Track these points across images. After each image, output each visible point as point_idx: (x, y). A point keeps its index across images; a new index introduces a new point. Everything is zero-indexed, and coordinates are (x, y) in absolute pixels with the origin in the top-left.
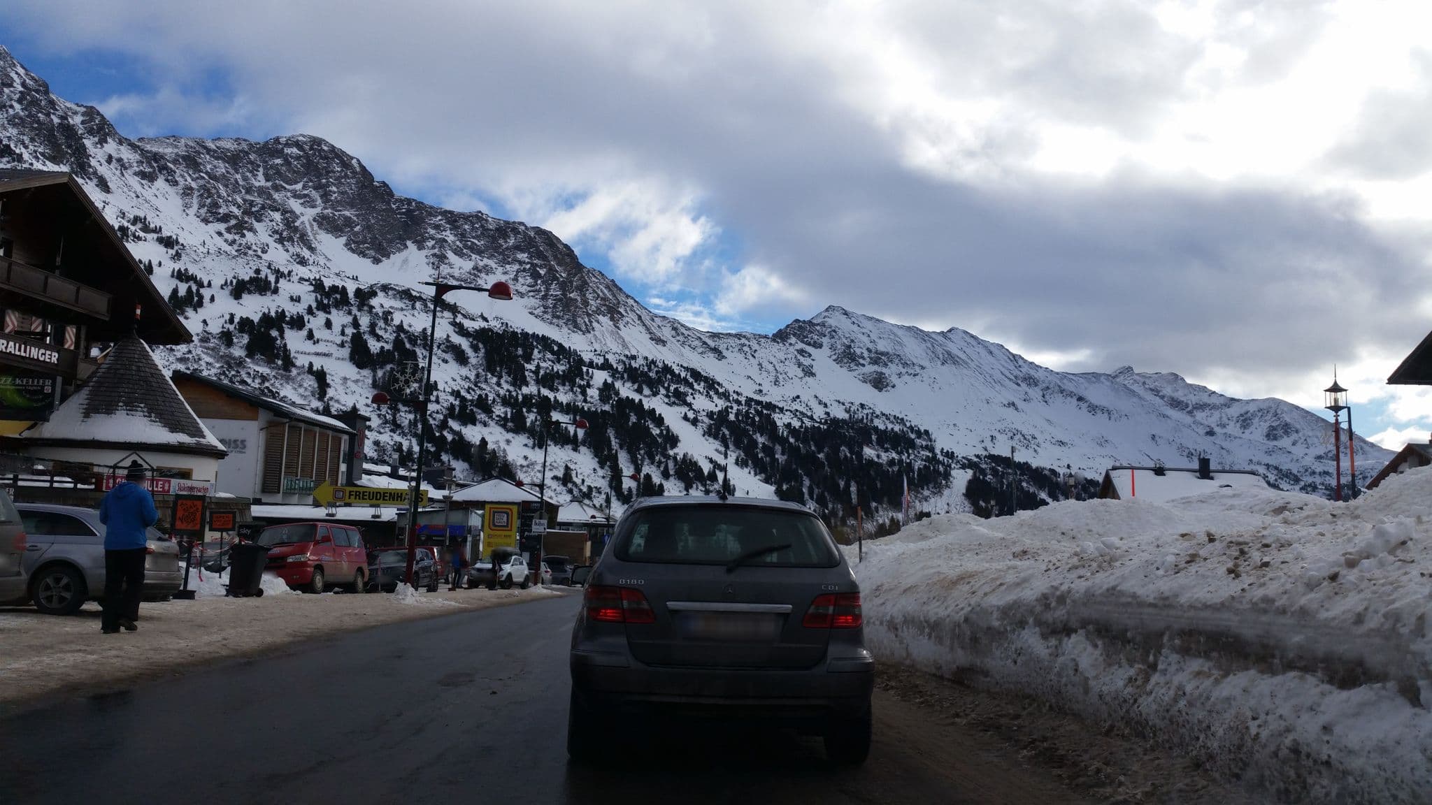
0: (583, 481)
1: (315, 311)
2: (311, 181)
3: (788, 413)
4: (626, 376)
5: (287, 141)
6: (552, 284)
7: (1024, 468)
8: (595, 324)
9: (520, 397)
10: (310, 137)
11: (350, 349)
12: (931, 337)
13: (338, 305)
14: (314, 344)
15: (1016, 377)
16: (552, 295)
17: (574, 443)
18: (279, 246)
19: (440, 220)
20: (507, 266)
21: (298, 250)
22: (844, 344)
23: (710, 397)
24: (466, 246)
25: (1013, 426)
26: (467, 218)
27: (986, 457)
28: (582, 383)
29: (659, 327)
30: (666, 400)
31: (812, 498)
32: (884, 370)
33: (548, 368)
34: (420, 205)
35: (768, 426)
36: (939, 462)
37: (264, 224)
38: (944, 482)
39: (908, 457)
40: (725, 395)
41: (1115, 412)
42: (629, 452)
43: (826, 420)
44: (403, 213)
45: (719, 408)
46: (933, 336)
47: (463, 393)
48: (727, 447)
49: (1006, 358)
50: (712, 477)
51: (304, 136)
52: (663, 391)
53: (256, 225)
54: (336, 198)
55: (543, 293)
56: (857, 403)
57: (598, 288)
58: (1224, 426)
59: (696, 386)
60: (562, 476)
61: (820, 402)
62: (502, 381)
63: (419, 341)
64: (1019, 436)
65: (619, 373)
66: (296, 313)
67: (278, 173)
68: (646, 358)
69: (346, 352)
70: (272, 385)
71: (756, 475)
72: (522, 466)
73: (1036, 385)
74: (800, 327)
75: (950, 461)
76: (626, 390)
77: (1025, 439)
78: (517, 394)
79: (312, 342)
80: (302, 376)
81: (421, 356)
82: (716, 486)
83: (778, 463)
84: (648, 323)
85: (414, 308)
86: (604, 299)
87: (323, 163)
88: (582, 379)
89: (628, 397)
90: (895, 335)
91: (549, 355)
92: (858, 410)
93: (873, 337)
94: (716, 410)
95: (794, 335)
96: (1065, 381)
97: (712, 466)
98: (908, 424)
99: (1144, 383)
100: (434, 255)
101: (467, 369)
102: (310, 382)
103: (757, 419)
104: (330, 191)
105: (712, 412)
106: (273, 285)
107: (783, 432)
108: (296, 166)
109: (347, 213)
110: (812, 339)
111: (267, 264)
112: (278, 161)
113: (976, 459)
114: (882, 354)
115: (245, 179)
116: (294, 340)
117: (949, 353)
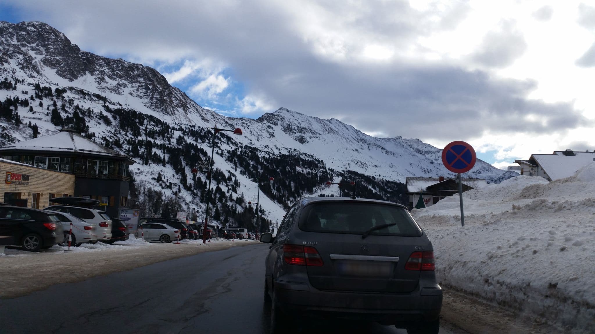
0: (167, 180)
1: (35, 98)
2: (40, 43)
3: (263, 152)
4: (190, 134)
5: (28, 24)
6: (155, 92)
7: (362, 176)
8: (176, 112)
9: (137, 141)
10: (40, 23)
11: (51, 116)
12: (323, 122)
13: (46, 96)
14: (33, 113)
15: (357, 139)
16: (155, 98)
17: (163, 162)
18: (22, 71)
19: (102, 62)
20: (134, 84)
21: (31, 73)
22: (287, 124)
23: (229, 144)
24: (114, 74)
25: (357, 159)
26: (114, 61)
27: (347, 171)
28: (168, 136)
29: (206, 114)
30: (209, 145)
31: (274, 189)
32: (304, 135)
33: (151, 129)
34: (93, 55)
35: (255, 157)
36: (328, 173)
37: (14, 60)
38: (330, 182)
39: (315, 171)
40: (236, 144)
41: (396, 154)
42: (191, 167)
43: (280, 155)
44: (85, 59)
45: (233, 149)
46: (324, 121)
47: (108, 138)
48: (236, 166)
49: (354, 131)
50: (230, 179)
51: (37, 22)
52: (207, 141)
53: (10, 60)
54: (52, 51)
55: (151, 97)
56: (293, 149)
57: (177, 95)
58: (437, 160)
59: (222, 140)
60: (156, 178)
61: (277, 148)
62: (128, 134)
63: (86, 114)
64: (360, 163)
65: (186, 132)
66: (24, 99)
67: (24, 38)
68: (199, 127)
69: (49, 118)
70: (8, 132)
71: (249, 178)
72: (136, 173)
73: (365, 143)
74: (268, 116)
75: (332, 173)
76: (190, 140)
77: (362, 164)
78: (135, 140)
79: (32, 112)
80: (26, 128)
81: (87, 121)
82: (231, 183)
83: (259, 173)
84: (201, 112)
85: (84, 98)
86: (180, 100)
87: (46, 35)
88: (169, 134)
89: (190, 143)
90: (309, 120)
91: (152, 123)
92: (293, 152)
93: (300, 121)
94: (232, 150)
95: (266, 120)
96: (377, 141)
97: (229, 174)
98: (314, 158)
99: (406, 143)
100: (99, 78)
101: (111, 127)
102: (30, 131)
103: (250, 154)
104: (50, 48)
105: (229, 150)
106: (13, 85)
107: (261, 160)
108: (33, 36)
109: (58, 58)
110: (273, 121)
111: (11, 76)
112: (24, 33)
113: (343, 172)
114: (303, 128)
115: (7, 40)
116: (22, 112)
117: (331, 129)
